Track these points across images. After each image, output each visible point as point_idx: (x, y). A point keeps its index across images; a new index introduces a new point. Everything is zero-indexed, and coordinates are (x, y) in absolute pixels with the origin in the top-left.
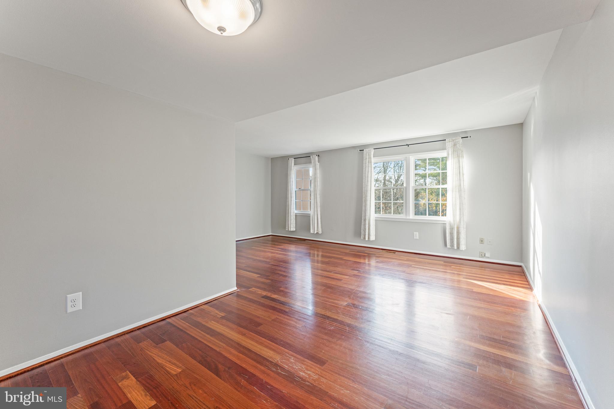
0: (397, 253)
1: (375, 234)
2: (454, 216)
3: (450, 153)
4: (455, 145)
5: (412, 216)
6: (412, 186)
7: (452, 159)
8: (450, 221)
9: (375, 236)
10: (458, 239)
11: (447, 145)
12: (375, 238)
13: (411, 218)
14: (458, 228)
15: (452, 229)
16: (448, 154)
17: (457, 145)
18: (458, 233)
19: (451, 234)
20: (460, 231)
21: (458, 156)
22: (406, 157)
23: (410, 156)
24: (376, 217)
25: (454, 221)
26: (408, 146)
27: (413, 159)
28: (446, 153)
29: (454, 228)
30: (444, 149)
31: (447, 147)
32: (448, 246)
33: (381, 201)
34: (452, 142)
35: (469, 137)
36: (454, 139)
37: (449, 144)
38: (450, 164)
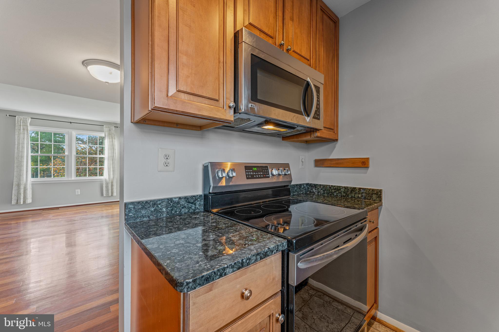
0: (60, 209)
1: (31, 197)
2: (109, 175)
3: (107, 135)
4: (110, 130)
5: (74, 178)
6: (74, 154)
7: (108, 139)
8: (105, 179)
9: (32, 199)
10: (112, 189)
11: (104, 129)
12: (31, 201)
13: (73, 179)
14: (112, 183)
15: (107, 184)
16: (105, 135)
17: (112, 131)
18: (112, 186)
19: (107, 187)
20: (113, 184)
21: (112, 138)
22: (68, 132)
23: (73, 132)
24: (32, 181)
25: (109, 178)
26: (71, 123)
27: (74, 133)
28: (104, 134)
29: (109, 183)
30: (102, 131)
31: (105, 131)
32: (104, 195)
33: (38, 166)
34: (108, 128)
35: (119, 128)
36: (109, 126)
37: (105, 128)
38: (107, 142)
